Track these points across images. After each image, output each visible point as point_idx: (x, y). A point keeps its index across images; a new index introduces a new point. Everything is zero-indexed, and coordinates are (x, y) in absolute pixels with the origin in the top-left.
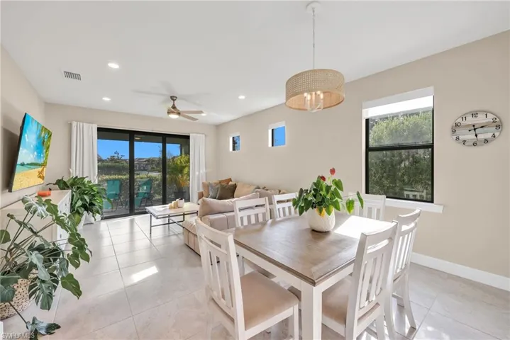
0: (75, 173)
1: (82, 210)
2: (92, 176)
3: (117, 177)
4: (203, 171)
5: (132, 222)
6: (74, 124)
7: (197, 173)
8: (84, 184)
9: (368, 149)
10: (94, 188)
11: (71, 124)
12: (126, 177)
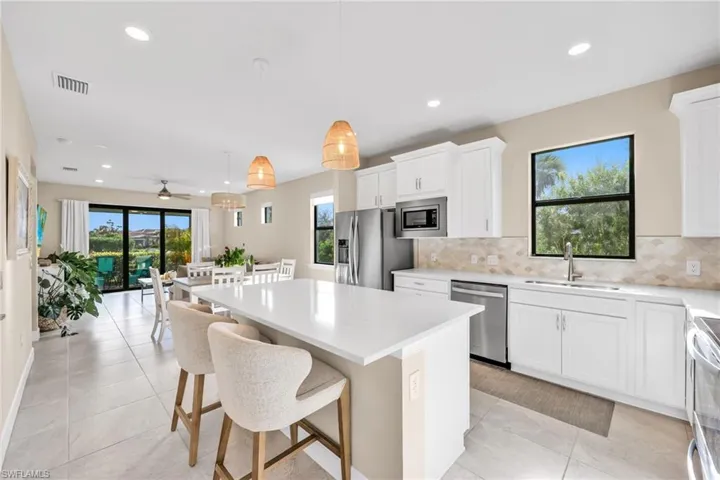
0: (66, 248)
1: (74, 282)
2: (84, 251)
3: (110, 254)
4: (207, 247)
5: (126, 295)
6: (65, 202)
7: (200, 249)
8: (76, 258)
9: (316, 228)
10: (87, 262)
11: (61, 203)
12: (120, 254)
